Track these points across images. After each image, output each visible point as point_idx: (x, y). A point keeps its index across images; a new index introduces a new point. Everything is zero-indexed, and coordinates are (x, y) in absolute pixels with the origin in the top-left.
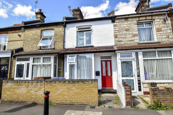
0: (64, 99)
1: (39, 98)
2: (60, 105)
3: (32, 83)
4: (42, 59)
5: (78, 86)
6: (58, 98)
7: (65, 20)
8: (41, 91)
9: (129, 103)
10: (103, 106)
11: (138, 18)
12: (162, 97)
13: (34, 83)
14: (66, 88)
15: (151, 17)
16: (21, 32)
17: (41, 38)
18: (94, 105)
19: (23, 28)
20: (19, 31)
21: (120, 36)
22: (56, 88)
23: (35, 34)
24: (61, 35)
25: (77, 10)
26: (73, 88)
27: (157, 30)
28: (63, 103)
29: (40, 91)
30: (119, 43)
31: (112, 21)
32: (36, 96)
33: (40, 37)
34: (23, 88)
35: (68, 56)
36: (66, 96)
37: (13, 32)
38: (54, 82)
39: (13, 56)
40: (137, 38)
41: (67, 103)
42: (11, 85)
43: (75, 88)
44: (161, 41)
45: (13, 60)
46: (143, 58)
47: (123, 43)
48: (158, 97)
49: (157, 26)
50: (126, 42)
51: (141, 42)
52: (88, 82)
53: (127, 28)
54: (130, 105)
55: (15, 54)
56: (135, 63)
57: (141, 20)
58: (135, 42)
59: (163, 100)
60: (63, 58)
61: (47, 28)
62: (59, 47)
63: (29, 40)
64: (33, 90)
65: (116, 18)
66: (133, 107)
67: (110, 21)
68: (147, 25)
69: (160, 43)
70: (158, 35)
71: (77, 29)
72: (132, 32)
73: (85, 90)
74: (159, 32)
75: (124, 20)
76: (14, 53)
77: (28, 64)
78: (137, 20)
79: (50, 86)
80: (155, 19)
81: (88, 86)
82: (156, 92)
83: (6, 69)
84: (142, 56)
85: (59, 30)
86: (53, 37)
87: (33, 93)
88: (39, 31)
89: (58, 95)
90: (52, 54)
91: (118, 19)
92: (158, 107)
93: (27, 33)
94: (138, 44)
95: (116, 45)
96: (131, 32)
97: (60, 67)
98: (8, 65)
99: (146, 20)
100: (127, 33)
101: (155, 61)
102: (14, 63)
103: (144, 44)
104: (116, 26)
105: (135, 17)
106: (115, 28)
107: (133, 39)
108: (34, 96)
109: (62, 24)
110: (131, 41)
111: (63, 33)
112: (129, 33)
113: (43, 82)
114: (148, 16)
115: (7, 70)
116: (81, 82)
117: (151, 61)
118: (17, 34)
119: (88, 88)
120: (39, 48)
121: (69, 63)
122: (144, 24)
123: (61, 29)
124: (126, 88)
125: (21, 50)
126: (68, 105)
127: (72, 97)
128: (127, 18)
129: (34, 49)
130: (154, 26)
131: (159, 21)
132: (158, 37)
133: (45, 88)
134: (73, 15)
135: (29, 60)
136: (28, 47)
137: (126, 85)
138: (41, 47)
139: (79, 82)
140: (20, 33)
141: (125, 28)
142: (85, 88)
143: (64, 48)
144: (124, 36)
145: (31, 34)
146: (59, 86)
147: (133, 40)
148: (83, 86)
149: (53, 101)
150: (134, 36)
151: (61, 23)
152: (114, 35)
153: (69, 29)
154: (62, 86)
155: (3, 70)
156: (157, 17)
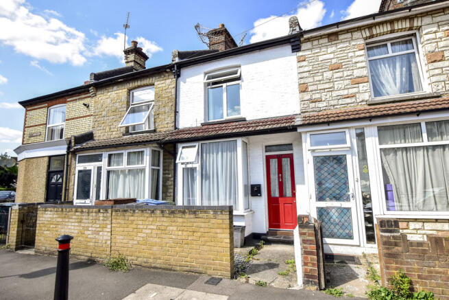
0: (152, 254)
1: (101, 249)
2: (143, 268)
3: (88, 213)
4: (126, 157)
5: (183, 222)
6: (139, 252)
7: (177, 60)
8: (106, 234)
9: (312, 277)
10: (242, 279)
11: (367, 30)
12: (416, 266)
13: (92, 212)
14: (155, 227)
15: (408, 21)
16: (89, 97)
17: (128, 108)
18: (219, 274)
19: (92, 88)
20: (86, 95)
21: (314, 87)
22: (135, 226)
23: (116, 99)
24: (168, 97)
25: (219, 32)
26: (171, 228)
27: (428, 59)
28: (148, 265)
29: (103, 231)
30: (313, 105)
31: (292, 46)
32: (96, 244)
33: (125, 106)
34: (73, 224)
35: (180, 146)
36: (155, 248)
37: (75, 98)
38: (132, 212)
39: (72, 152)
40: (365, 88)
41: (158, 266)
42: (51, 216)
43: (175, 228)
44: (444, 90)
45: (71, 159)
46: (380, 144)
47: (325, 104)
48: (401, 264)
49: (430, 47)
50: (332, 103)
51: (379, 99)
52: (205, 212)
53: (334, 61)
54: (315, 284)
55: (75, 146)
56: (356, 159)
57: (377, 35)
58: (358, 101)
59: (419, 277)
60: (173, 152)
61: (139, 83)
62: (165, 127)
63: (104, 113)
64: (90, 229)
65: (302, 39)
66: (324, 289)
67: (288, 48)
68: (397, 47)
69: (438, 97)
70: (432, 72)
71: (206, 77)
72: (349, 73)
73: (199, 234)
74: (435, 64)
75: (326, 40)
76: (73, 144)
77: (99, 169)
78: (364, 36)
79: (123, 222)
80: (421, 26)
81: (206, 225)
82: (397, 248)
83: (60, 181)
84: (377, 139)
85: (164, 85)
86: (153, 103)
87: (89, 236)
88: (124, 90)
89: (138, 243)
90: (145, 145)
91: (308, 40)
92: (402, 296)
93: (100, 99)
94: (369, 105)
95: (305, 112)
96: (346, 74)
97: (167, 175)
98: (62, 171)
99: (392, 32)
100: (336, 75)
101: (420, 153)
102: (73, 166)
103: (388, 103)
104: (304, 60)
105: (359, 29)
106: (300, 67)
107: (355, 90)
108: (91, 244)
109: (172, 70)
110: (348, 97)
111: (173, 91)
112: (340, 75)
113: (110, 211)
114: (398, 20)
115: (62, 184)
116: (190, 214)
117: (404, 153)
118: (82, 102)
119: (206, 230)
120: (123, 130)
121: (182, 164)
122: (389, 45)
123: (168, 81)
124: (304, 234)
125: (89, 136)
126: (160, 270)
127: (168, 251)
128: (336, 34)
129: (114, 133)
130: (420, 46)
131: (435, 29)
132: (434, 79)
133: (113, 225)
134: (210, 45)
135: (101, 161)
136: (103, 129)
137: (302, 223)
138: (127, 128)
139: (184, 212)
140: (87, 101)
141: (329, 64)
142: (197, 229)
143: (176, 128)
144: (327, 86)
145: (109, 100)
146: (140, 223)
147: (353, 96)
148: (195, 224)
149: (129, 258)
150: (357, 81)
151: (168, 68)
152: (300, 84)
153: (187, 80)
154: (147, 223)
155: (54, 184)
156: (427, 20)
